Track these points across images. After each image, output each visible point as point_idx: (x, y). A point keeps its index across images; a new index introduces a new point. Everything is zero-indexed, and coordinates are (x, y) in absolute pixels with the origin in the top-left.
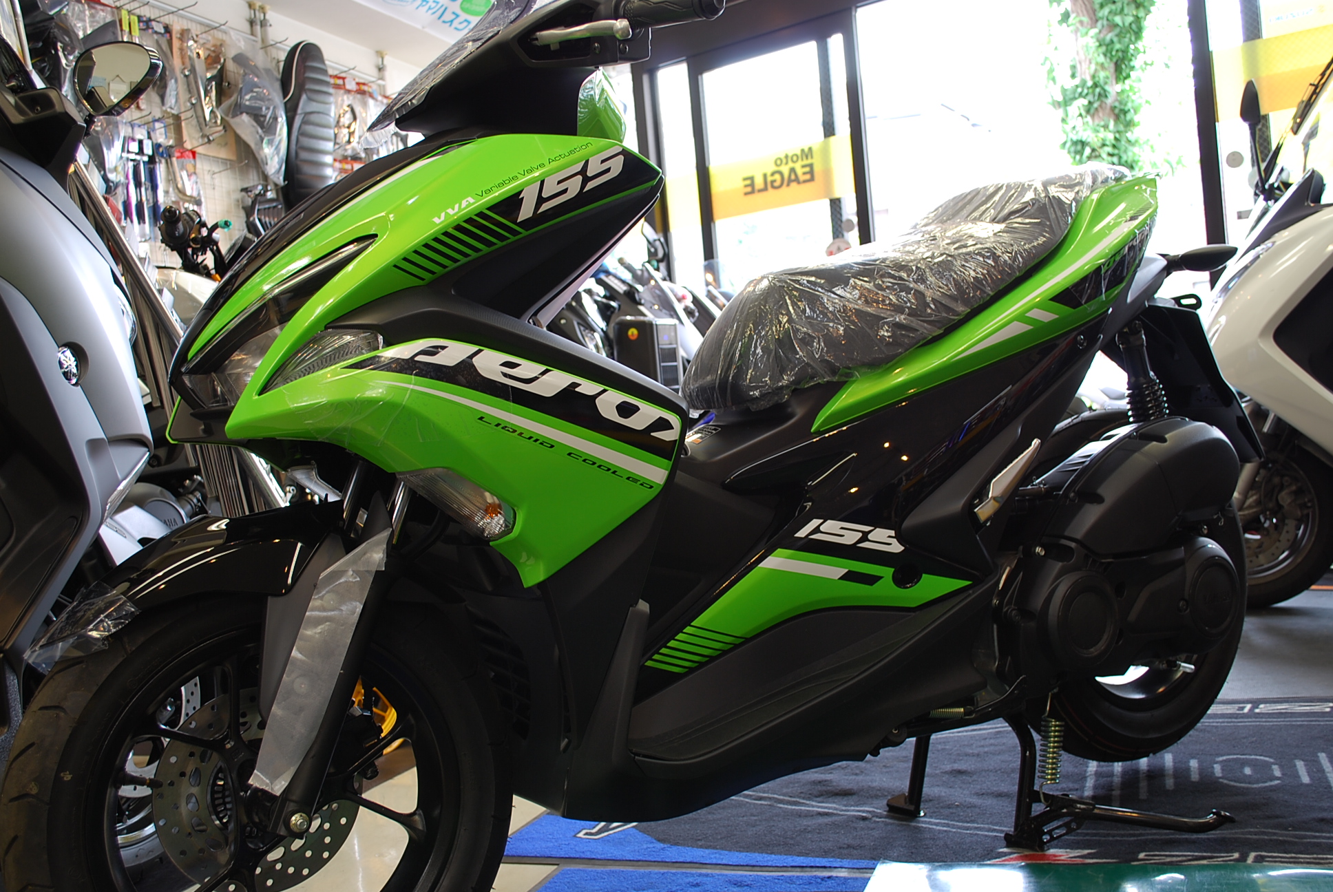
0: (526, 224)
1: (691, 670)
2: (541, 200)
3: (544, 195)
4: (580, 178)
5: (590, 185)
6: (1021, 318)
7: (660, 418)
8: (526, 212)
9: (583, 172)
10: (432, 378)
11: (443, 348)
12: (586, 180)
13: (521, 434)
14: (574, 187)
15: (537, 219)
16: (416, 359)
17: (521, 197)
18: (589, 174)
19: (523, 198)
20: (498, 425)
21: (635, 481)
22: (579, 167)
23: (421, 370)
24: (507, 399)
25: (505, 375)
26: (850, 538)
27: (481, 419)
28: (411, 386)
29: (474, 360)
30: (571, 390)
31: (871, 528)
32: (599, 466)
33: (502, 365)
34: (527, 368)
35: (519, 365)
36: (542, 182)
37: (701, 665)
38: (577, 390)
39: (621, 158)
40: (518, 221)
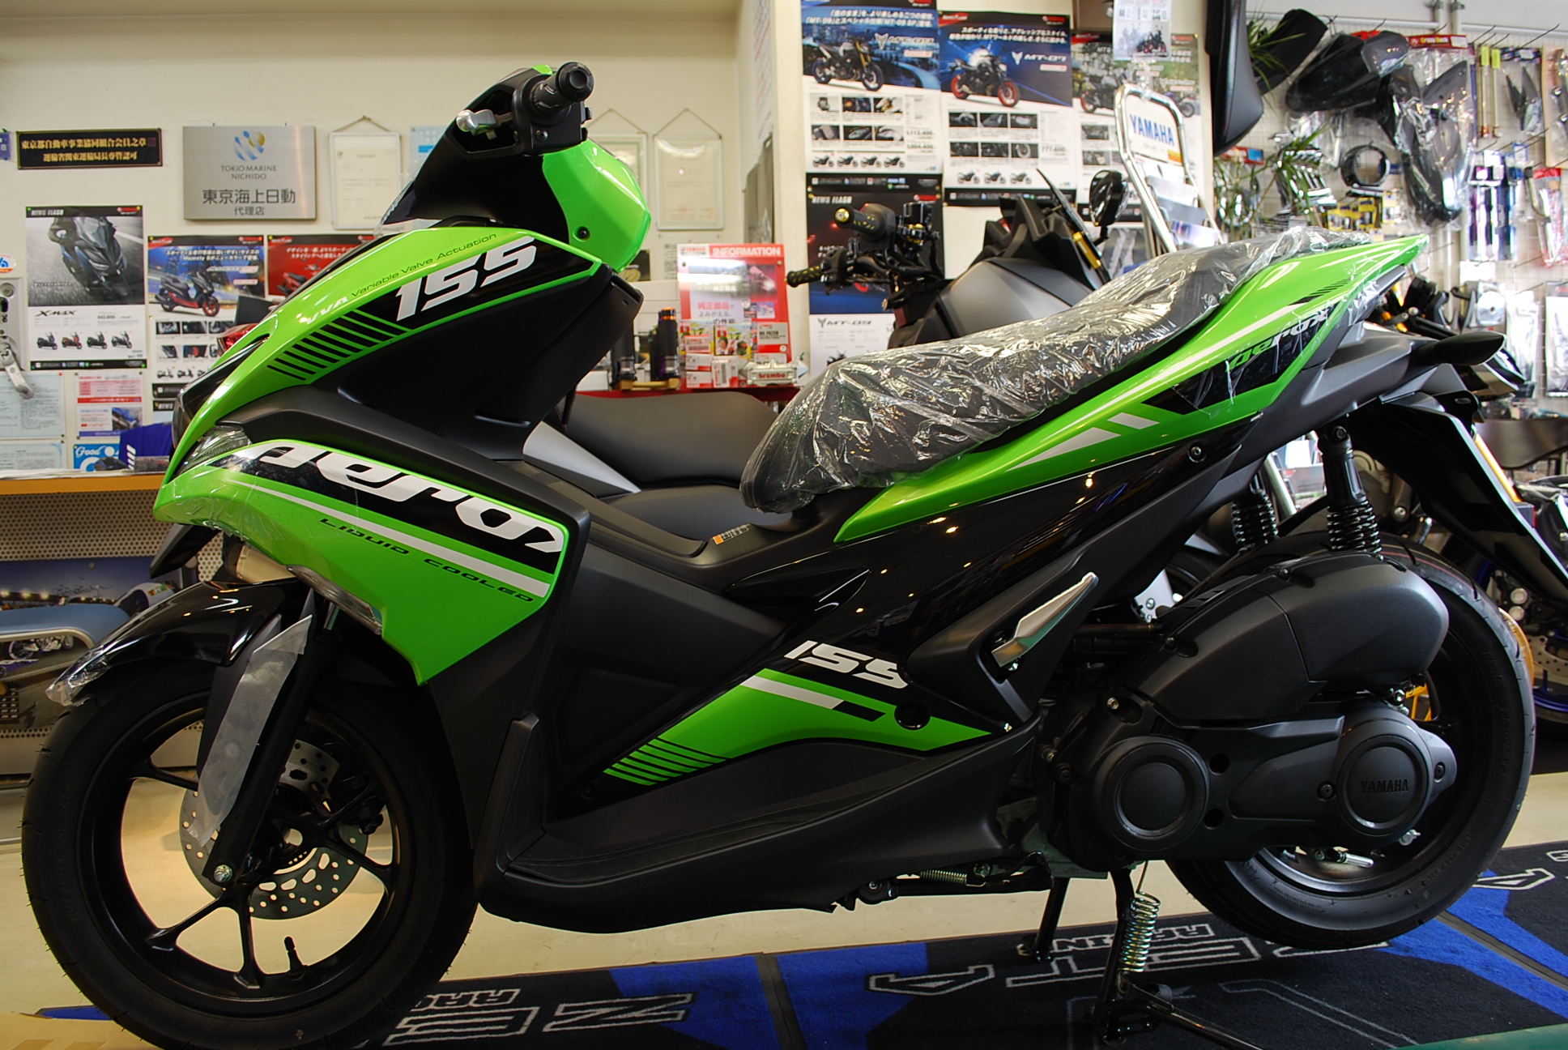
0: (409, 322)
1: (659, 785)
2: (423, 298)
3: (428, 292)
4: (475, 273)
5: (489, 280)
6: (1103, 423)
7: (537, 528)
8: (406, 309)
9: (480, 265)
10: (273, 479)
11: (289, 449)
12: (483, 274)
13: (369, 538)
14: (468, 283)
15: (420, 317)
16: (262, 460)
17: (398, 294)
18: (488, 267)
19: (400, 296)
20: (343, 528)
21: (510, 592)
22: (473, 261)
23: (264, 470)
24: (354, 503)
25: (351, 478)
26: (845, 666)
27: (324, 521)
28: (253, 487)
29: (318, 462)
30: (426, 496)
31: (869, 658)
32: (465, 575)
33: (350, 468)
34: (379, 470)
35: (368, 468)
36: (424, 280)
37: (671, 780)
38: (434, 495)
39: (533, 249)
40: (398, 319)
